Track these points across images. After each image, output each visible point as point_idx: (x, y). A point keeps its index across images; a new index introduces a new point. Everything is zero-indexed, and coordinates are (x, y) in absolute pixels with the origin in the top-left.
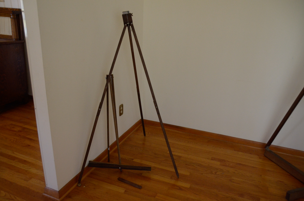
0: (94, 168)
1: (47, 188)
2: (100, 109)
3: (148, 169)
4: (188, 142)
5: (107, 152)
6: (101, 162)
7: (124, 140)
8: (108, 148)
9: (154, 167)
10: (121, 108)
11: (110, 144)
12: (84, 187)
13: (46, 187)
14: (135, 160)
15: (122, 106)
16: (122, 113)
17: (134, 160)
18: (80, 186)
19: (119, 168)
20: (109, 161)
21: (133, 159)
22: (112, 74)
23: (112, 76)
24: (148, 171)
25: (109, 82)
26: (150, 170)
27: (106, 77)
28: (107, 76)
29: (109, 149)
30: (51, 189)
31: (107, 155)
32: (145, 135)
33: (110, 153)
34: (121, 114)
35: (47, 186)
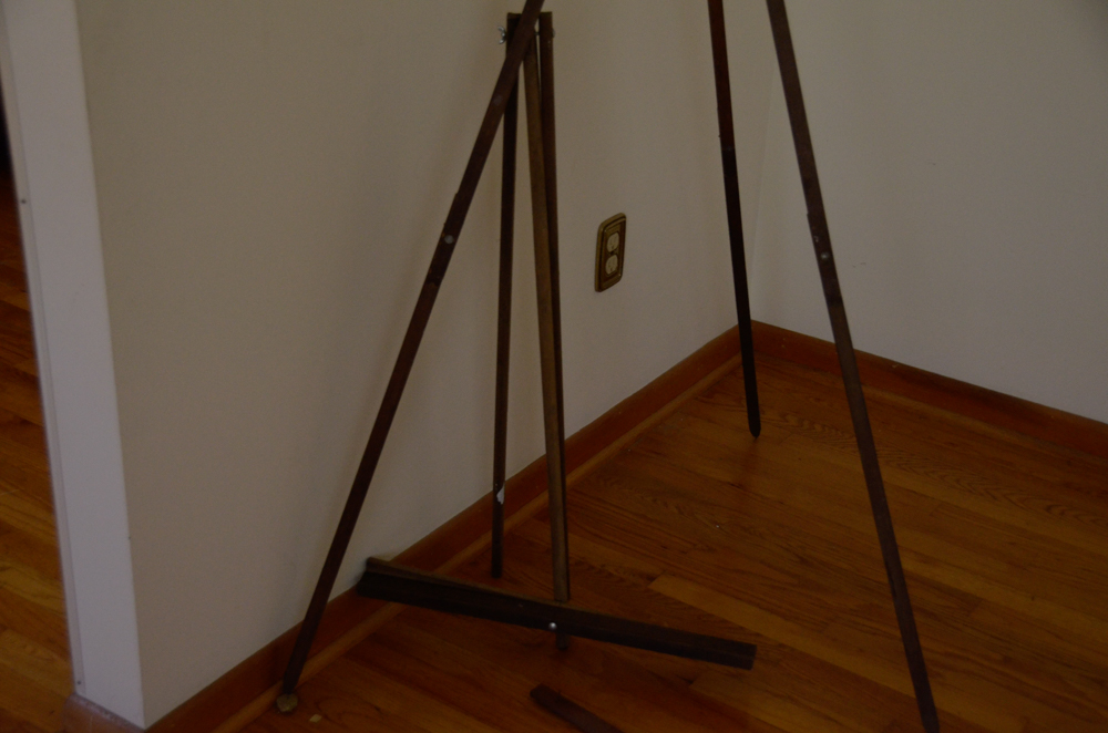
0: (393, 608)
1: (82, 703)
2: (449, 240)
3: (738, 654)
4: (1049, 509)
5: (488, 515)
6: (442, 572)
7: (617, 445)
8: (496, 489)
9: (782, 645)
10: (613, 242)
11: (511, 471)
12: (315, 718)
13: (74, 694)
14: (666, 586)
15: (616, 227)
16: (616, 276)
17: (656, 586)
18: (288, 714)
19: (547, 627)
20: (496, 572)
21: (651, 578)
22: (545, 8)
23: (546, 19)
24: (732, 669)
25: (525, 60)
26: (748, 666)
27: (504, 25)
28: (513, 20)
29: (501, 496)
30: (102, 709)
31: (486, 539)
32: (755, 427)
33: (508, 524)
34: (604, 280)
35: (79, 690)
